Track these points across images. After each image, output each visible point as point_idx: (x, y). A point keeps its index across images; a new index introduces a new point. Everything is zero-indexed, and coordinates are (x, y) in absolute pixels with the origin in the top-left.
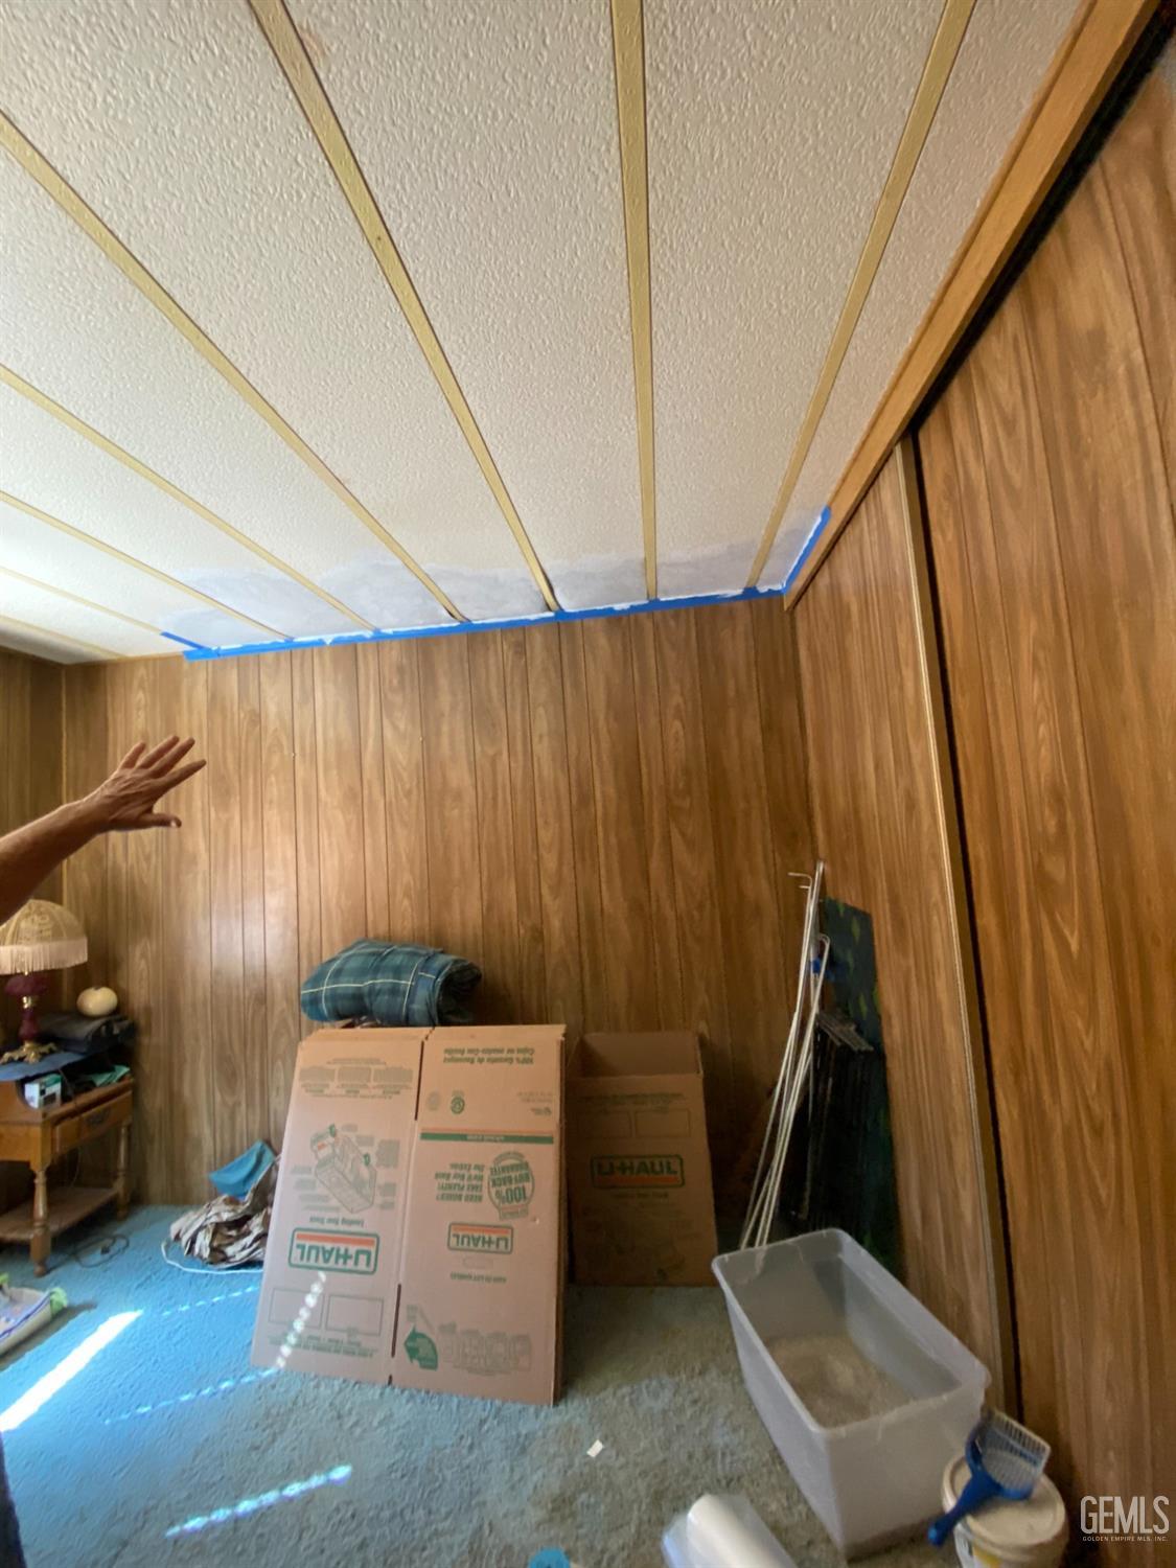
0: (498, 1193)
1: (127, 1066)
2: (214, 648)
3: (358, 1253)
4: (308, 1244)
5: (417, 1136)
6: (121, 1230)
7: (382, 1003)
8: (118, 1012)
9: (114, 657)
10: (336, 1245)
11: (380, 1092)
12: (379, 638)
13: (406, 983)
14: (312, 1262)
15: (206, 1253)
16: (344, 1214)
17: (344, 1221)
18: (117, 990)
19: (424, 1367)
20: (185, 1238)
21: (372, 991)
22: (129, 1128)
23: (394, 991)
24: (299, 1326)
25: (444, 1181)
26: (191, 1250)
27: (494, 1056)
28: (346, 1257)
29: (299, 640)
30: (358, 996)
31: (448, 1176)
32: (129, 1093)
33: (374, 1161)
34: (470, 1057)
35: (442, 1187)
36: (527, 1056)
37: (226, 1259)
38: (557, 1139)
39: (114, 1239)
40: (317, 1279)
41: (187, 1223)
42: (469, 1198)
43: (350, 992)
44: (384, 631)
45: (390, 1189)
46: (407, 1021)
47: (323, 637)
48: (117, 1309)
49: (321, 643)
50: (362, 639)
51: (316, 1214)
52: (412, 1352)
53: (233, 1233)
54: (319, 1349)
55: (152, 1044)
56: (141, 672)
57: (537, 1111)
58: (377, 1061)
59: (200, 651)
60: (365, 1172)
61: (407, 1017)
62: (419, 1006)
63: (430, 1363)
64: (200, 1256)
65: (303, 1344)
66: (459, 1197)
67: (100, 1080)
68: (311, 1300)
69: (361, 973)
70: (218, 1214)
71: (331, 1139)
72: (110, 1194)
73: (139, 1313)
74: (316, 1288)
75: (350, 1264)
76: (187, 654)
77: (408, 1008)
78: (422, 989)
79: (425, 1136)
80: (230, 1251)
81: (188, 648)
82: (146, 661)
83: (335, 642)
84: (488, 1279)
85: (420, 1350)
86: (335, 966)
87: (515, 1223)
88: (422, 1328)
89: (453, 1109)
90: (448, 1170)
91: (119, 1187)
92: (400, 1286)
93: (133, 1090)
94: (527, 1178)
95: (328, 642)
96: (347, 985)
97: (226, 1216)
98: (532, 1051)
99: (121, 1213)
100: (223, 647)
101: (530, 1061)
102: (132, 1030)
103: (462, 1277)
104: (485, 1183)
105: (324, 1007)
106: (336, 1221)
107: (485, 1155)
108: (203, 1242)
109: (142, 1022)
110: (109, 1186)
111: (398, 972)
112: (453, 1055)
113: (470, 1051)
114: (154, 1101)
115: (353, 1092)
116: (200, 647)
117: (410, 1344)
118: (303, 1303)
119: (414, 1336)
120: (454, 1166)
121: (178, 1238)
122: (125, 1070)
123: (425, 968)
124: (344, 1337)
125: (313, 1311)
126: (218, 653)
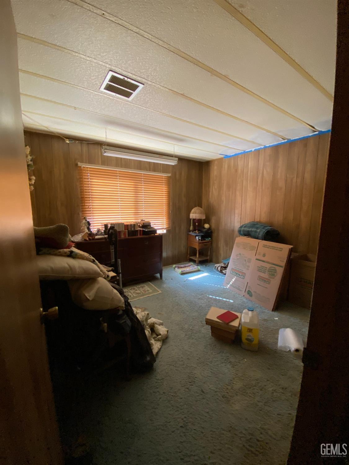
0: (269, 274)
1: (210, 238)
2: (229, 155)
3: (242, 275)
4: (234, 271)
5: (255, 259)
6: (208, 264)
7: (253, 234)
8: (210, 229)
9: (211, 159)
10: (238, 273)
11: (249, 249)
12: (265, 147)
13: (259, 231)
14: (234, 274)
15: (220, 270)
16: (240, 268)
17: (240, 269)
18: (209, 225)
19: (250, 296)
20: (217, 267)
21: (251, 231)
22: (210, 249)
23: (256, 232)
24: (231, 283)
25: (258, 268)
26: (217, 269)
27: (273, 248)
28: (240, 275)
29: (246, 151)
30: (248, 231)
31: (259, 267)
32: (210, 243)
33: (246, 261)
34: (269, 247)
35: (258, 269)
36: (281, 249)
37: (222, 272)
38: (284, 268)
39: (207, 265)
40: (234, 277)
41: (217, 265)
42: (263, 272)
43: (247, 230)
44: (266, 146)
45: (248, 266)
46: (257, 238)
47: (252, 149)
48: (206, 272)
49: (251, 151)
50: (261, 148)
51: (235, 267)
52: (248, 293)
53: (224, 269)
54: (233, 287)
55: (214, 235)
56: (216, 162)
57: (281, 261)
58: (249, 244)
59: (227, 156)
60: (245, 262)
61: (258, 237)
62: (260, 236)
63: (251, 296)
64: (219, 270)
65: (231, 285)
66: (261, 272)
67: (207, 239)
68: (233, 280)
69: (250, 227)
70: (222, 265)
71: (239, 255)
72: (207, 258)
73: (209, 274)
74: (234, 279)
75: (240, 276)
76: (224, 157)
77: (258, 236)
78: (261, 232)
79: (257, 259)
80: (223, 271)
81: (225, 156)
82: (217, 160)
83: (255, 150)
84: (264, 287)
85: (249, 293)
86: (245, 225)
87: (271, 279)
88: (250, 290)
89: (263, 256)
90: (259, 266)
91: (208, 258)
92: (248, 283)
93: (211, 242)
94: (275, 272)
95: (253, 150)
96: (246, 229)
97: (223, 265)
98: (282, 249)
99: (209, 262)
100: (231, 155)
101: (281, 251)
102: (212, 232)
103: (259, 285)
104: (267, 271)
105: (242, 232)
106: (239, 269)
107: (268, 266)
108: (219, 268)
109: (213, 231)
110: (207, 257)
111: (257, 228)
112: (265, 246)
113: (269, 246)
114: (214, 245)
115: (244, 248)
116: (226, 155)
117: (248, 292)
118: (232, 280)
119: (249, 291)
120: (261, 266)
121: (216, 267)
122: (210, 239)
123: (263, 228)
124: (237, 287)
125: (233, 282)
126: (230, 156)
